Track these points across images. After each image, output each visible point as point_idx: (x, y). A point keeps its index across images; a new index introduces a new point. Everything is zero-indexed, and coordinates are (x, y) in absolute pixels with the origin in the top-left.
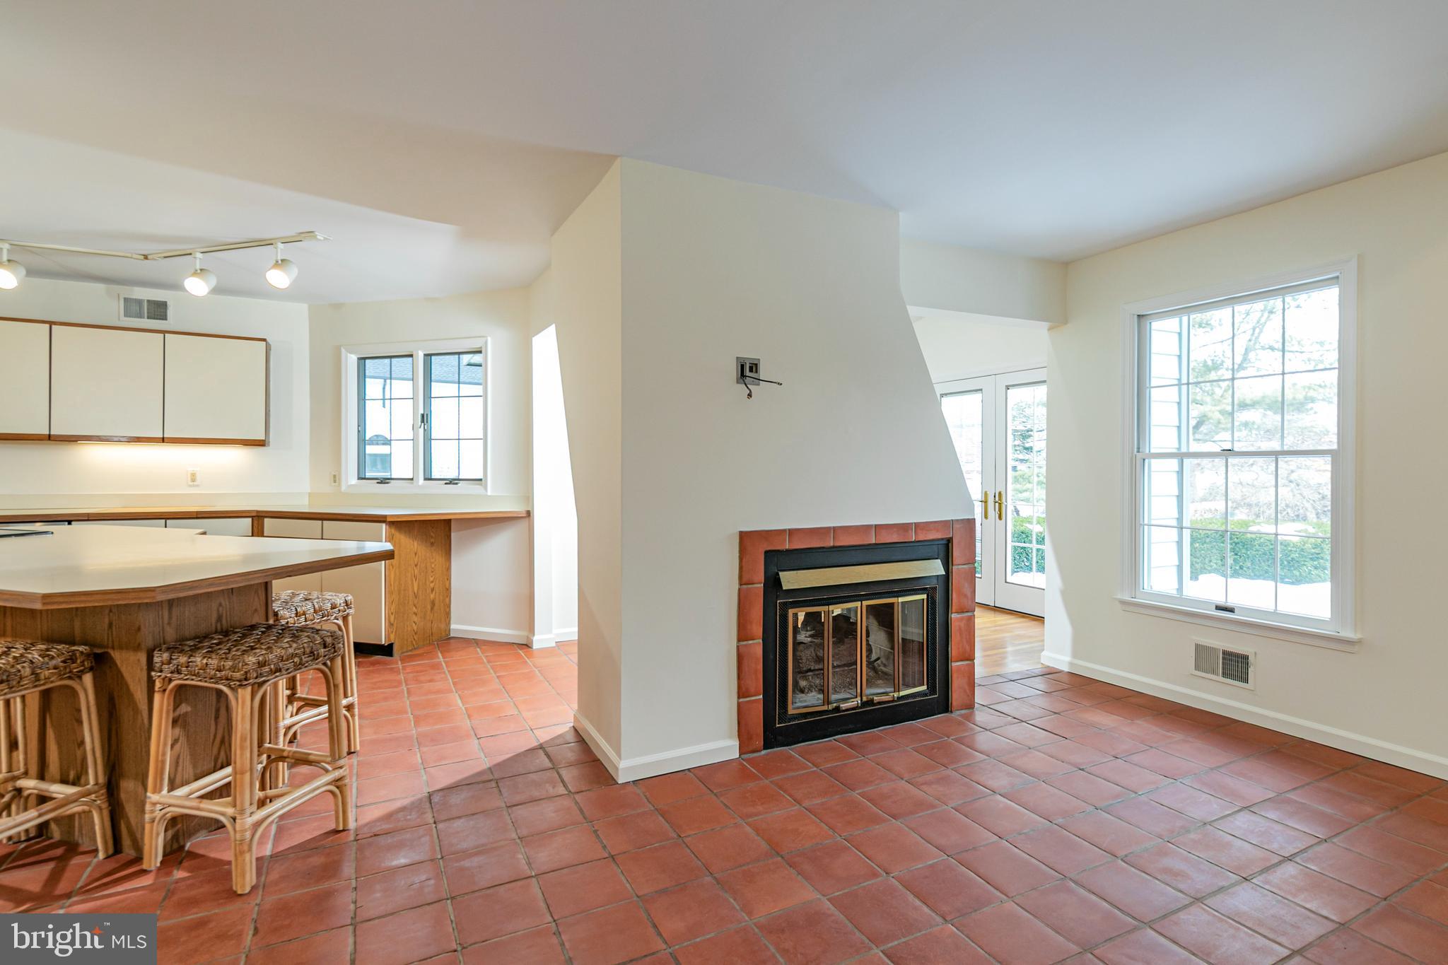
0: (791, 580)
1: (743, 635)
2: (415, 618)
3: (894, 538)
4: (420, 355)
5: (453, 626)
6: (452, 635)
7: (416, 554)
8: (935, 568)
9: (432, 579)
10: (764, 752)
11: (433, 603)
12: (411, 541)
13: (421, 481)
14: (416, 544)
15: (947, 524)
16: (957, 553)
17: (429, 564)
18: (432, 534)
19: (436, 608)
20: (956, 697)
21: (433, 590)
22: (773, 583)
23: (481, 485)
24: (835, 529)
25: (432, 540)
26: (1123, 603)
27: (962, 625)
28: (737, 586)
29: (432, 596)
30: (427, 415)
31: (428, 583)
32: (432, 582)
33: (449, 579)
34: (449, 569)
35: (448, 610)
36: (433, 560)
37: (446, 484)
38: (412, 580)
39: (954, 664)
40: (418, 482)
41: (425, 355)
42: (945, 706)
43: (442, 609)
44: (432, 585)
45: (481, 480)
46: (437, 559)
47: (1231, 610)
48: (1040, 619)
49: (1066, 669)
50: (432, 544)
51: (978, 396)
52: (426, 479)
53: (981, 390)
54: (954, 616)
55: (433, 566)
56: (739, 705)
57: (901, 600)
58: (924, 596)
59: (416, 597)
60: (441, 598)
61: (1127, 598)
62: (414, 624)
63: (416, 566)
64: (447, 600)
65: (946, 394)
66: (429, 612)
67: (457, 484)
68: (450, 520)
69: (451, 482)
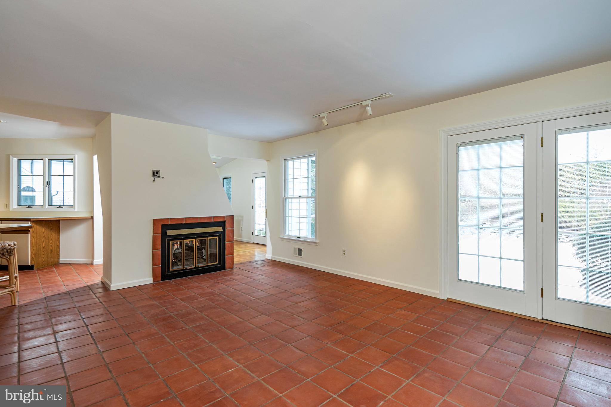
0: (170, 233)
1: (154, 248)
2: (43, 256)
3: (206, 221)
4: (47, 159)
5: (61, 259)
6: (60, 263)
7: (44, 233)
8: (220, 229)
9: (51, 242)
10: (161, 281)
11: (52, 251)
12: (42, 229)
13: (47, 206)
14: (44, 229)
15: (224, 217)
16: (227, 225)
17: (50, 237)
18: (51, 226)
19: (53, 253)
20: (227, 265)
21: (51, 246)
22: (164, 234)
23: (73, 207)
24: (186, 218)
25: (51, 228)
26: (281, 238)
27: (230, 245)
28: (152, 235)
29: (51, 248)
30: (49, 182)
31: (49, 244)
32: (51, 243)
33: (59, 242)
34: (59, 238)
35: (58, 253)
36: (52, 235)
37: (58, 207)
38: (42, 242)
39: (227, 256)
40: (45, 206)
41: (49, 160)
42: (224, 268)
43: (56, 253)
44: (51, 244)
45: (73, 206)
46: (54, 235)
47: (300, 238)
48: (265, 245)
49: (270, 259)
50: (51, 229)
51: (264, 179)
52: (49, 206)
53: (265, 177)
54: (226, 243)
55: (52, 237)
56: (153, 268)
57: (208, 238)
58: (217, 237)
59: (44, 249)
60: (55, 249)
61: (282, 237)
62: (43, 259)
63: (44, 237)
64: (58, 250)
65: (256, 177)
66: (50, 254)
67: (62, 207)
68: (59, 220)
69: (60, 207)
